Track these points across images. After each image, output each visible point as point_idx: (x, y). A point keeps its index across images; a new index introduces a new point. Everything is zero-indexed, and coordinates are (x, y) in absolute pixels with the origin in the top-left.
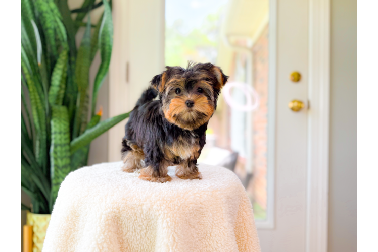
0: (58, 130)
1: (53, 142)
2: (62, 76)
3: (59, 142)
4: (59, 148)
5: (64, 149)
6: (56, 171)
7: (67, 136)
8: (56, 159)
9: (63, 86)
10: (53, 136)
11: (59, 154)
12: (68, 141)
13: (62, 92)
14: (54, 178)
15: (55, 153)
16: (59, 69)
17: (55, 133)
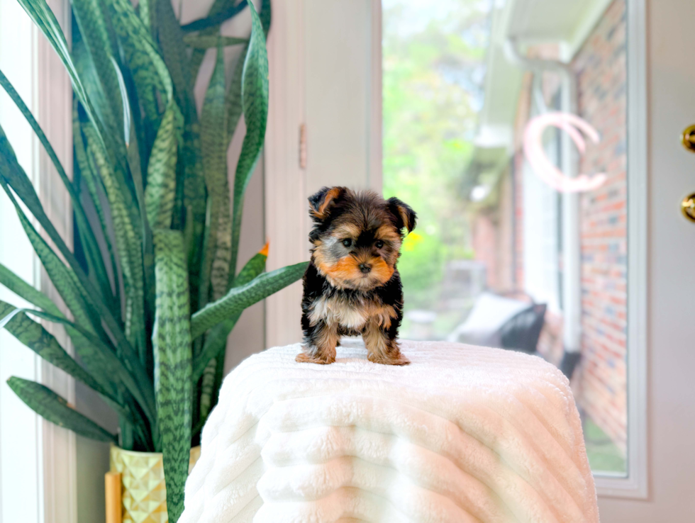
0: (166, 290)
1: (158, 314)
2: (167, 164)
3: (168, 314)
4: (168, 327)
5: (178, 328)
6: (163, 374)
7: (184, 299)
8: (162, 350)
9: (172, 185)
10: (158, 302)
11: (168, 340)
12: (186, 310)
13: (171, 196)
14: (161, 391)
15: (162, 337)
16: (161, 150)
17: (162, 293)
